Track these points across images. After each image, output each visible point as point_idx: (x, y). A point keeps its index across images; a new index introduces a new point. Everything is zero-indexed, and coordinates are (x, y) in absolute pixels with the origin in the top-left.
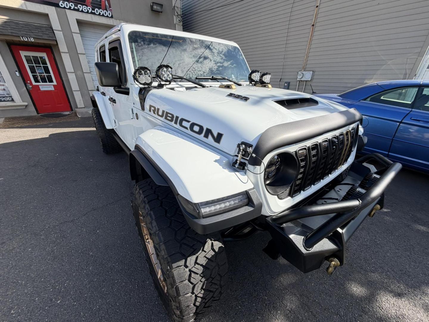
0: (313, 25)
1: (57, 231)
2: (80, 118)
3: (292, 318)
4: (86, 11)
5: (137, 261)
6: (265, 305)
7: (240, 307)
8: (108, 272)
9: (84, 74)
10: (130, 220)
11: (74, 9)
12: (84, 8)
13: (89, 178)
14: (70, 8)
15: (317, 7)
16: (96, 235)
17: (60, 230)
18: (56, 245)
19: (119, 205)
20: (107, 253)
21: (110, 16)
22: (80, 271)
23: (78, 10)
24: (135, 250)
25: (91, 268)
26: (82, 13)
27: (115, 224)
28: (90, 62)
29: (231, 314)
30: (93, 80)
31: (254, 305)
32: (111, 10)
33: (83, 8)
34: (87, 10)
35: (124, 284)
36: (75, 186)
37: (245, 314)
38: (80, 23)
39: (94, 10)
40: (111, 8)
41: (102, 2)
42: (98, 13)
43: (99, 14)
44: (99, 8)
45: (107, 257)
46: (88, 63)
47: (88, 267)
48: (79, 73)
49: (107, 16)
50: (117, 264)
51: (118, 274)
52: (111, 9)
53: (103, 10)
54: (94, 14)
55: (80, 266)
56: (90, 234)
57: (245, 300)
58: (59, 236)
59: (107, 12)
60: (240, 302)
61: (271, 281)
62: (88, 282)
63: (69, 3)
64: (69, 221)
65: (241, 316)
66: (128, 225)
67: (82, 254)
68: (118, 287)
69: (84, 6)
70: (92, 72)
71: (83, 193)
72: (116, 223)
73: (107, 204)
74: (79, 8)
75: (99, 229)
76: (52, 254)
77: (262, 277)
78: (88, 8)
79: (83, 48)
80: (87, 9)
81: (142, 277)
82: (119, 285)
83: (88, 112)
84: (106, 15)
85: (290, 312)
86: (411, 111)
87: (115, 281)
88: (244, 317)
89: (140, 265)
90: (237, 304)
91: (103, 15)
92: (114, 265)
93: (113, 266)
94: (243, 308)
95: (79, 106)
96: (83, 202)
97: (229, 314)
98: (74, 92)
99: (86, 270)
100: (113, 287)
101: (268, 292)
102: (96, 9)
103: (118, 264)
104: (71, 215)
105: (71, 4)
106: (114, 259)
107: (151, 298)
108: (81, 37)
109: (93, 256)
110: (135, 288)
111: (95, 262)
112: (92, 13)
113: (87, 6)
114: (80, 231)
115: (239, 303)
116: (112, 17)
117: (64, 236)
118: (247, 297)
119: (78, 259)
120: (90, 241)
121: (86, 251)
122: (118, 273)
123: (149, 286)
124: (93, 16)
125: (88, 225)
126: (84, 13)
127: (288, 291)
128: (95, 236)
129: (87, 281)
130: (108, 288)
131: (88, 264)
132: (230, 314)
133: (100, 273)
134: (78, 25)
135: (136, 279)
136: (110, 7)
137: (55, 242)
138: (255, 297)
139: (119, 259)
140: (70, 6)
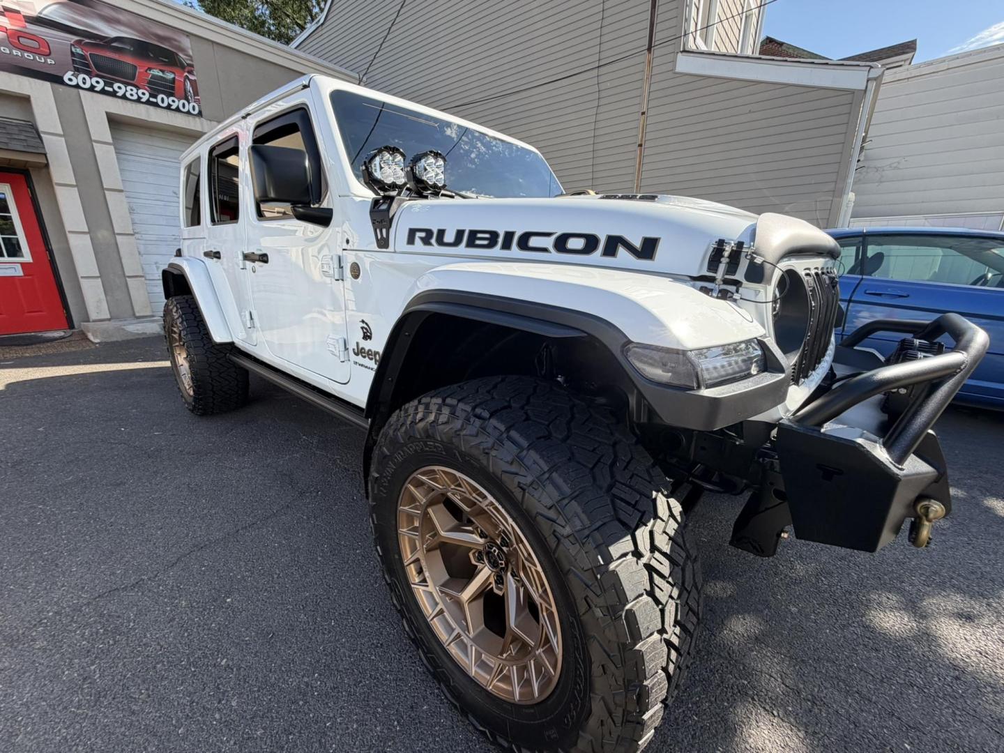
0: (640, 145)
1: (90, 618)
2: (97, 343)
3: (824, 715)
4: (135, 97)
5: (373, 657)
6: (750, 700)
7: (696, 719)
8: (295, 702)
9: (117, 236)
10: (319, 559)
11: (103, 92)
12: (131, 92)
13: (163, 474)
14: (92, 89)
15: (643, 113)
16: (224, 610)
17: (102, 615)
18: (96, 657)
19: (273, 527)
20: (275, 653)
21: (196, 112)
22: (200, 718)
23: (113, 94)
24: (360, 631)
25: (234, 704)
26: (124, 101)
27: (275, 576)
28: (134, 210)
29: (683, 741)
30: (140, 253)
31: (726, 704)
32: (197, 101)
33: (126, 91)
34: (138, 96)
35: (355, 726)
36: (123, 497)
37: (716, 731)
38: (115, 122)
39: (155, 97)
40: (198, 96)
41: (176, 82)
42: (165, 104)
43: (169, 107)
44: (169, 95)
45: (279, 662)
46: (130, 213)
47: (223, 702)
48: (103, 234)
49: (188, 113)
50: (316, 675)
51: (327, 703)
52: (199, 99)
53: (179, 99)
54: (156, 105)
55: (197, 703)
56: (204, 610)
57: (699, 697)
58: (101, 631)
59: (189, 103)
60: (690, 706)
61: (737, 643)
62: (235, 744)
63: (91, 78)
64: (126, 587)
65: (709, 738)
66: (317, 571)
67: (193, 670)
68: (338, 737)
69: (129, 88)
70: (137, 233)
71: (153, 510)
72: (278, 572)
73: (239, 530)
74: (116, 89)
75: (229, 594)
76: (85, 686)
77: (713, 637)
78: (140, 92)
79: (119, 177)
80: (137, 93)
81: (405, 697)
82: (341, 732)
83: (123, 329)
84: (186, 110)
85: (814, 703)
86: (862, 279)
87: (325, 724)
88: (717, 738)
89: (385, 667)
90: (684, 711)
91: (177, 110)
92: (306, 679)
93: (307, 684)
94: (705, 717)
95: (93, 316)
96: (159, 532)
97: (678, 742)
98: (82, 281)
99: (219, 710)
100: (323, 741)
101: (741, 668)
102: (160, 97)
103: (320, 675)
104: (127, 571)
105: (95, 79)
106: (304, 664)
107: (451, 747)
108: (116, 153)
109: (232, 669)
110: (394, 730)
111: (245, 682)
112: (148, 102)
113: (138, 88)
114: (168, 609)
115: (689, 709)
116: (200, 114)
117: (116, 628)
118: (699, 689)
119: (182, 685)
120: (209, 629)
121: (205, 656)
122: (327, 701)
123: (432, 716)
124: (151, 108)
125: (192, 590)
126: (129, 103)
127: (785, 656)
128: (221, 613)
129: (232, 742)
130: (307, 747)
131: (223, 694)
132: (680, 740)
133: (270, 710)
134: (110, 127)
135: (388, 705)
136: (196, 93)
137: (89, 651)
138: (719, 686)
139: (318, 662)
140: (92, 85)
